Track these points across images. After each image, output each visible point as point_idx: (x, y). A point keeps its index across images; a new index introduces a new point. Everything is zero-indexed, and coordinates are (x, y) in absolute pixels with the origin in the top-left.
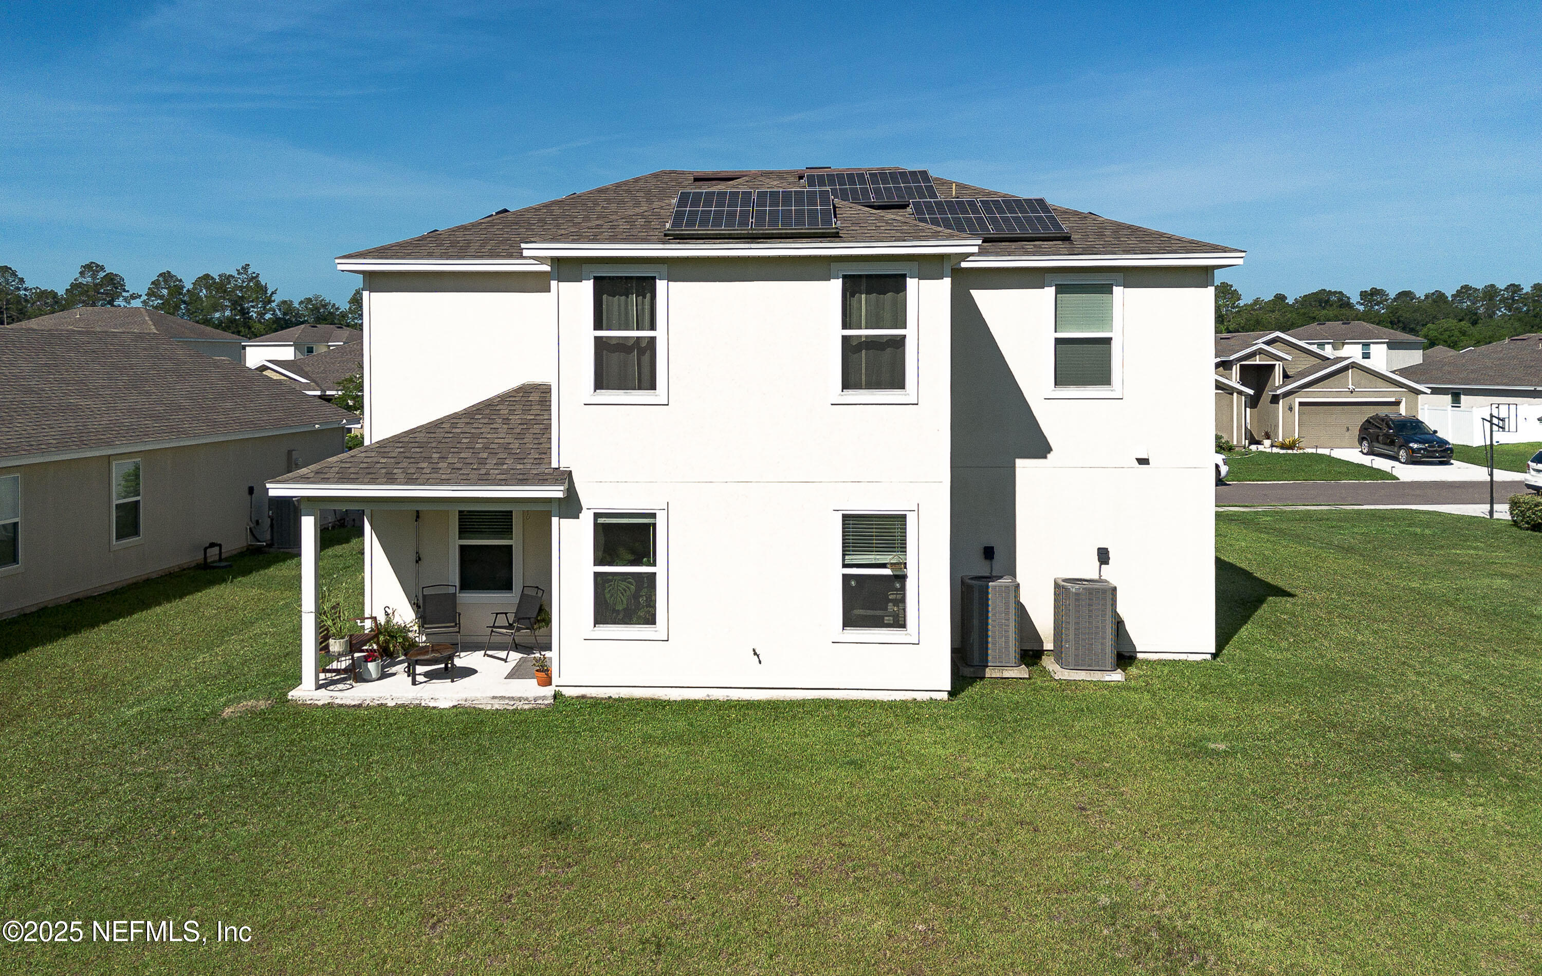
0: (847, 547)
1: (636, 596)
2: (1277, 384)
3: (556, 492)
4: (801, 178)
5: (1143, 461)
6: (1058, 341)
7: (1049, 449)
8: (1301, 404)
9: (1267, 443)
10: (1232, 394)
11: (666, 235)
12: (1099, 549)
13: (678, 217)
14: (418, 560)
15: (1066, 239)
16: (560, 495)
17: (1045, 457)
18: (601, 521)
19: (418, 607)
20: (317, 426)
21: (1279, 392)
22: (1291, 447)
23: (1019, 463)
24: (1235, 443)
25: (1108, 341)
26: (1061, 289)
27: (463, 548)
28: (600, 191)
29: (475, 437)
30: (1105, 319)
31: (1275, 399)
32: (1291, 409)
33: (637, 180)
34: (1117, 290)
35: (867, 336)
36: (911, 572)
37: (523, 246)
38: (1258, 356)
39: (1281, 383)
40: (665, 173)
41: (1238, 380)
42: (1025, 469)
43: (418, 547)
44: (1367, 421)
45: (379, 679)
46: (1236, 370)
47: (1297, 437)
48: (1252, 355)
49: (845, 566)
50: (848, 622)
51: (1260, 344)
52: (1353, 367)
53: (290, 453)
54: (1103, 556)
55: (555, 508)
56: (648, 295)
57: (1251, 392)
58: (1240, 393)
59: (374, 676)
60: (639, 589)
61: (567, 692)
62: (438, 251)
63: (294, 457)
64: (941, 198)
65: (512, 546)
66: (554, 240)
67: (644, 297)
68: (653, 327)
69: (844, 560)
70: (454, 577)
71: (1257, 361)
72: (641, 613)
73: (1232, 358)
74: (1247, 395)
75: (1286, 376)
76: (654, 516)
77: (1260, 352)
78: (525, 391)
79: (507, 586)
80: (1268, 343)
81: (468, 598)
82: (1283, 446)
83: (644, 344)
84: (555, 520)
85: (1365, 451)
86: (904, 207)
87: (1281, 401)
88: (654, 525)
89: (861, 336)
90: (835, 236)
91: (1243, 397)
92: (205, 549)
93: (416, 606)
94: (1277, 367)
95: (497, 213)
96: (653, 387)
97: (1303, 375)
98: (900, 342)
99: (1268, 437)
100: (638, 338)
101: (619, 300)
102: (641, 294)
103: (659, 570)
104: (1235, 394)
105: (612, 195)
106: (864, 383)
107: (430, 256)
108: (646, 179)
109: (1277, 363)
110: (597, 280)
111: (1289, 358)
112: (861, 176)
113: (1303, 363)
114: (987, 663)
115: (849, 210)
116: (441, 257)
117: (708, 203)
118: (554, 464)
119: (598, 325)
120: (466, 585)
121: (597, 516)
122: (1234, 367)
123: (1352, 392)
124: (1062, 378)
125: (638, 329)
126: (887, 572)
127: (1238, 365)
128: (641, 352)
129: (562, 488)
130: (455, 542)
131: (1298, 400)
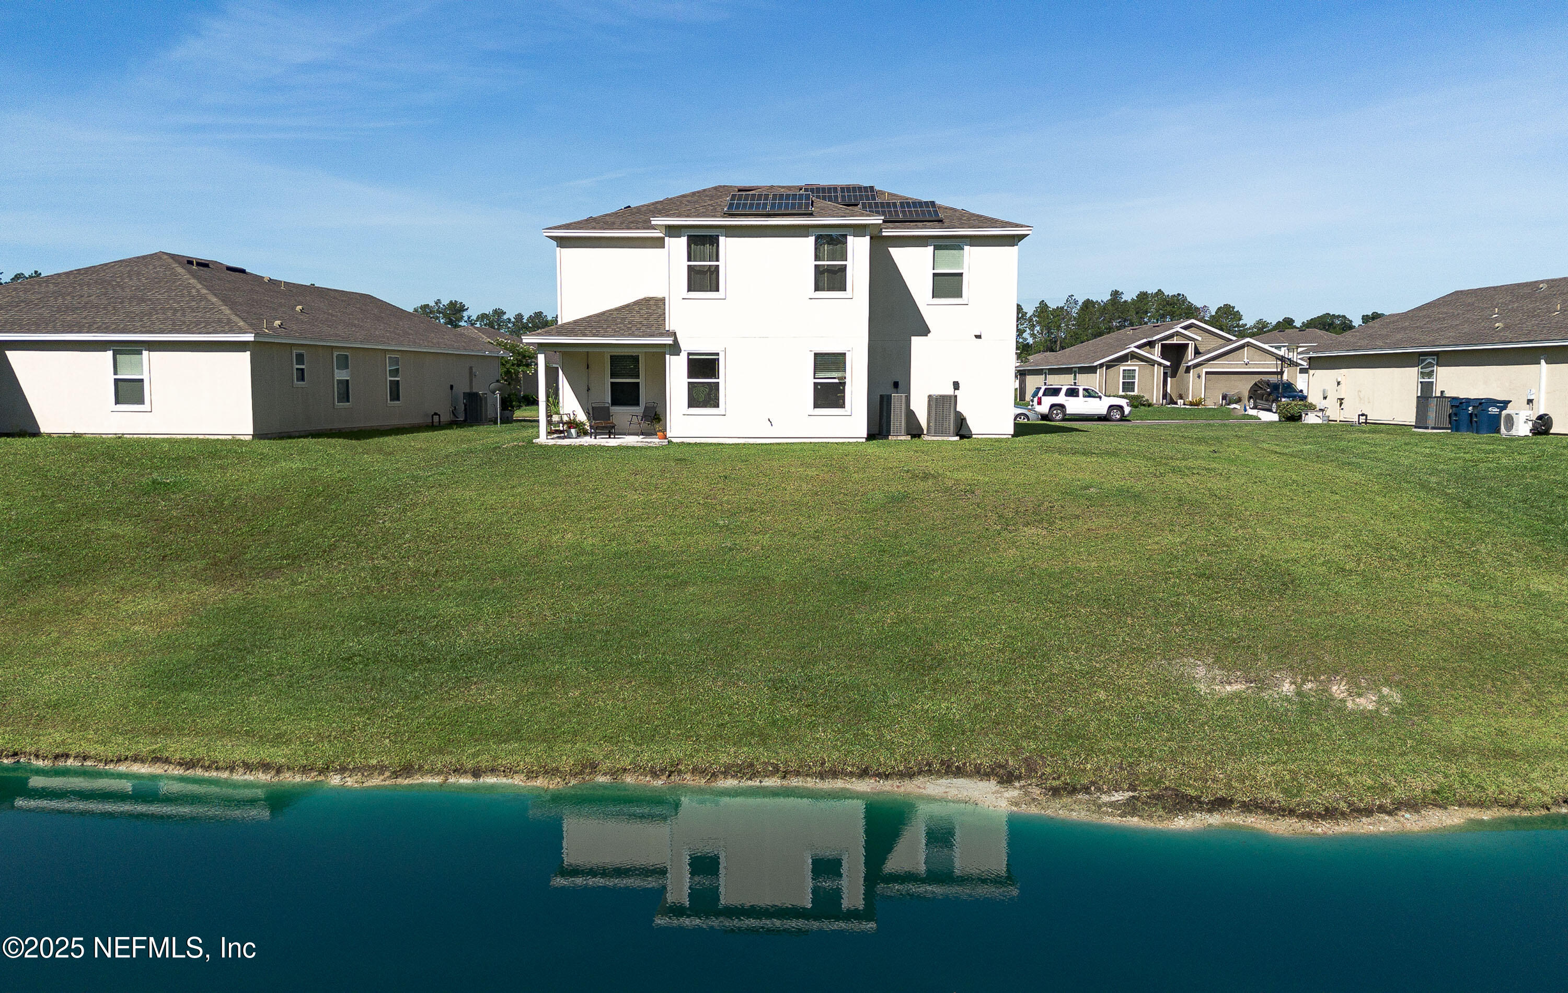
0: (816, 370)
1: (709, 394)
2: (1189, 359)
3: (669, 341)
4: (801, 189)
5: (978, 337)
6: (934, 275)
7: (929, 331)
8: (1207, 373)
9: (1180, 402)
10: (1154, 365)
11: (724, 214)
12: (954, 382)
13: (731, 205)
14: (588, 390)
15: (941, 221)
16: (671, 342)
17: (927, 336)
18: (690, 357)
19: (589, 414)
20: (487, 353)
21: (1190, 364)
22: (1197, 405)
23: (913, 338)
24: (1155, 402)
25: (961, 275)
26: (936, 248)
27: (612, 383)
28: (683, 196)
29: (624, 319)
30: (960, 263)
31: (1188, 370)
32: (1199, 377)
33: (704, 190)
34: (967, 248)
35: (828, 265)
36: (848, 381)
37: (651, 219)
38: (1175, 337)
39: (1193, 357)
40: (720, 186)
41: (1159, 355)
42: (915, 341)
43: (588, 384)
44: (1256, 384)
45: (576, 438)
46: (1158, 348)
47: (1203, 397)
48: (1171, 336)
49: (815, 378)
50: (816, 406)
51: (1178, 328)
52: (1248, 346)
53: (471, 368)
54: (956, 386)
55: (667, 350)
56: (715, 245)
57: (1168, 364)
58: (1160, 364)
59: (574, 436)
60: (711, 390)
61: (674, 440)
62: (597, 226)
63: (474, 371)
64: (878, 200)
65: (639, 383)
66: (667, 216)
67: (713, 246)
68: (717, 260)
69: (814, 376)
70: (609, 400)
71: (1175, 341)
72: (712, 402)
73: (1155, 338)
74: (1165, 367)
75: (1197, 353)
76: (718, 354)
77: (1177, 334)
78: (647, 300)
79: (637, 403)
80: (1185, 328)
81: (615, 409)
82: (1191, 404)
83: (713, 269)
84: (667, 356)
85: (1251, 407)
86: (856, 205)
87: (1192, 370)
88: (718, 359)
89: (824, 265)
90: (811, 215)
91: (1162, 368)
92: (432, 416)
93: (587, 413)
94: (1190, 345)
95: (625, 208)
96: (718, 290)
97: (1209, 352)
98: (843, 269)
99: (1181, 397)
100: (710, 265)
101: (700, 248)
102: (712, 244)
103: (721, 381)
104: (1156, 365)
105: (689, 198)
106: (826, 288)
107: (594, 228)
108: (709, 190)
109: (1190, 342)
110: (689, 237)
111: (1200, 339)
112: (835, 189)
113: (1211, 343)
114: (890, 433)
115: (819, 203)
116: (600, 229)
117: (746, 199)
118: (667, 329)
119: (689, 260)
120: (615, 402)
121: (689, 354)
122: (1157, 345)
123: (1246, 364)
124: (937, 292)
125: (710, 261)
126: (836, 381)
127: (1160, 344)
128: (712, 273)
129: (672, 339)
130: (609, 380)
131: (1205, 370)
